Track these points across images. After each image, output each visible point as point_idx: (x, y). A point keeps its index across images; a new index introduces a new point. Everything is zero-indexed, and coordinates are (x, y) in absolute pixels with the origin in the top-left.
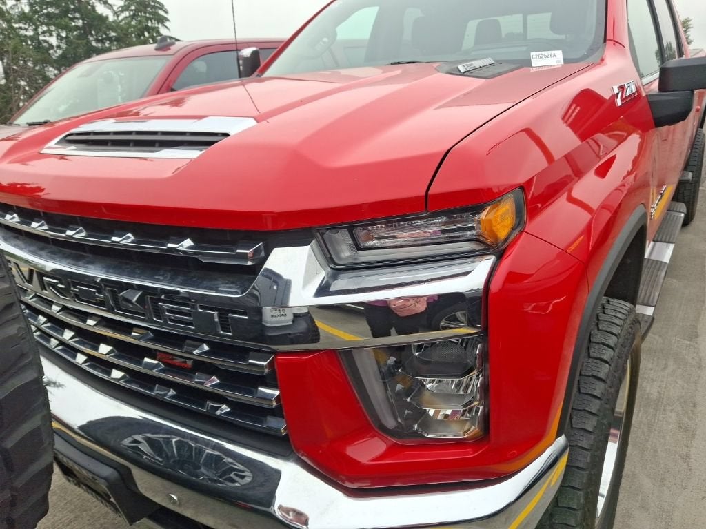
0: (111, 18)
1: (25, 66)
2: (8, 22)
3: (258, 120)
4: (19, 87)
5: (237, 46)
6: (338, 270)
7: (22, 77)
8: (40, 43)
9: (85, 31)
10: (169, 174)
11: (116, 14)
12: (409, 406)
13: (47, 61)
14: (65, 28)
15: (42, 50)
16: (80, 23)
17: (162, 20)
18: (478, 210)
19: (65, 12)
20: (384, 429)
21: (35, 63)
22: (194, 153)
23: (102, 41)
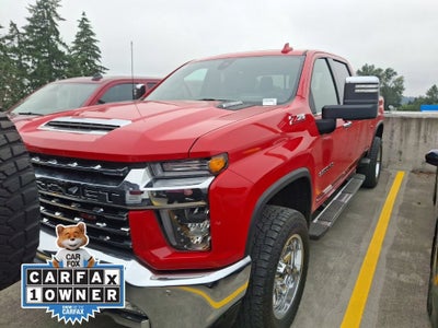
0: (66, 53)
1: (10, 78)
2: (5, 52)
3: (133, 121)
4: (5, 89)
5: (133, 82)
6: (156, 179)
7: (8, 83)
8: (21, 64)
9: (50, 60)
10: (93, 140)
11: (69, 51)
12: (183, 237)
13: (24, 75)
14: (38, 57)
15: (22, 68)
16: (47, 55)
17: (97, 57)
18: (209, 159)
19: (39, 48)
20: (171, 245)
21: (17, 76)
22: (105, 133)
23: (59, 66)
